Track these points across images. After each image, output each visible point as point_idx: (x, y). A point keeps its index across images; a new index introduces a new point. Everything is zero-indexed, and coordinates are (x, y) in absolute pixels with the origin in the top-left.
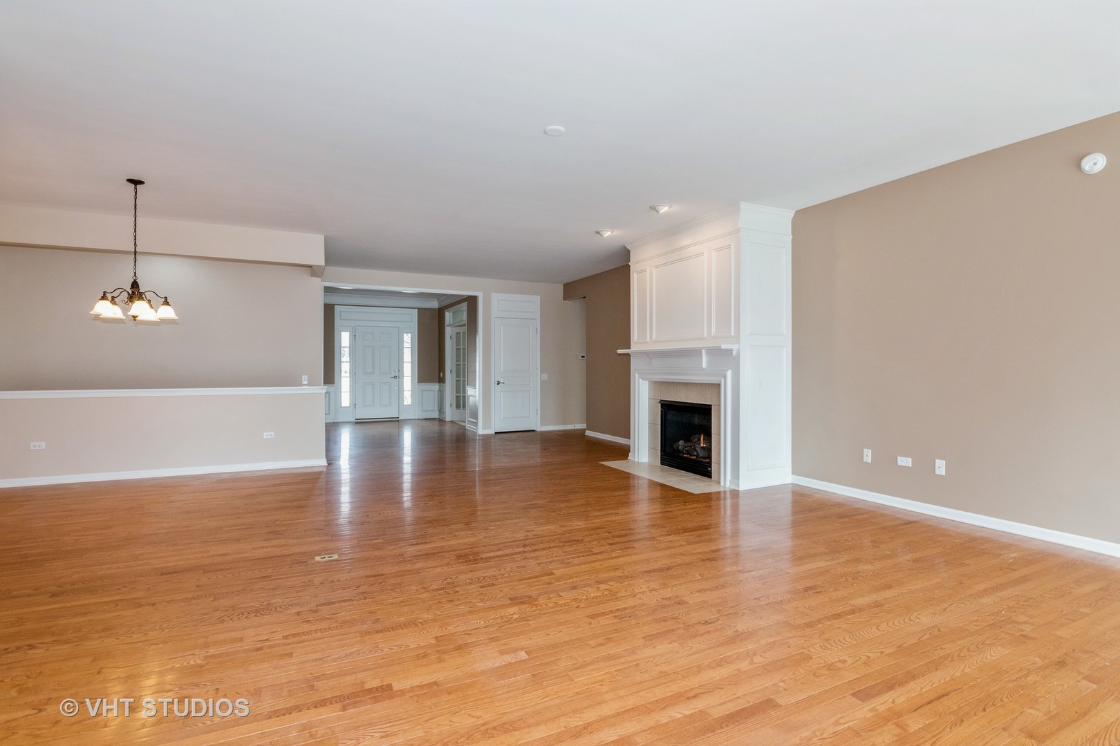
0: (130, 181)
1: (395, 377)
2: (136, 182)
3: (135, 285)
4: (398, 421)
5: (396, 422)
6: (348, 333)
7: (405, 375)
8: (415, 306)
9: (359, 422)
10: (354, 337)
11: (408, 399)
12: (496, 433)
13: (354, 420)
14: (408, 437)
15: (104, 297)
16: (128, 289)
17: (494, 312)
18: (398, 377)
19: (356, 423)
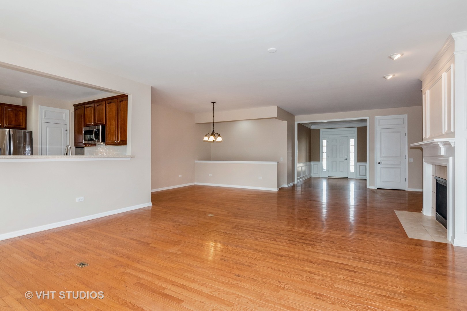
0: (212, 102)
1: (346, 159)
2: (213, 103)
3: (213, 131)
4: (347, 179)
5: (346, 179)
6: (325, 140)
7: (351, 158)
8: (355, 126)
9: (330, 178)
10: (328, 142)
11: (352, 169)
12: (378, 189)
13: (328, 177)
14: (352, 187)
15: (206, 136)
16: (212, 133)
17: (377, 126)
18: (348, 159)
19: (329, 178)
